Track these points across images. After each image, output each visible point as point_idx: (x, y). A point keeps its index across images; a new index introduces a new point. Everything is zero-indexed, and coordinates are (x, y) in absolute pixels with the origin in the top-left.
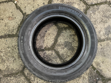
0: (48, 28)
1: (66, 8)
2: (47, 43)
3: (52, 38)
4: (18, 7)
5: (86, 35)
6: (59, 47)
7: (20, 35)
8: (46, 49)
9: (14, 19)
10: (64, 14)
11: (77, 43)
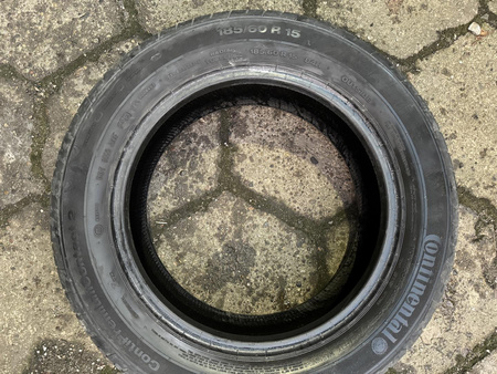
0: (332, 175)
1: (430, 273)
2: (256, 161)
3: (280, 188)
4: (449, 40)
5: (272, 358)
6: (230, 213)
7: (306, 24)
8: (228, 153)
9: (393, 15)
10: (395, 260)
11: (237, 310)
